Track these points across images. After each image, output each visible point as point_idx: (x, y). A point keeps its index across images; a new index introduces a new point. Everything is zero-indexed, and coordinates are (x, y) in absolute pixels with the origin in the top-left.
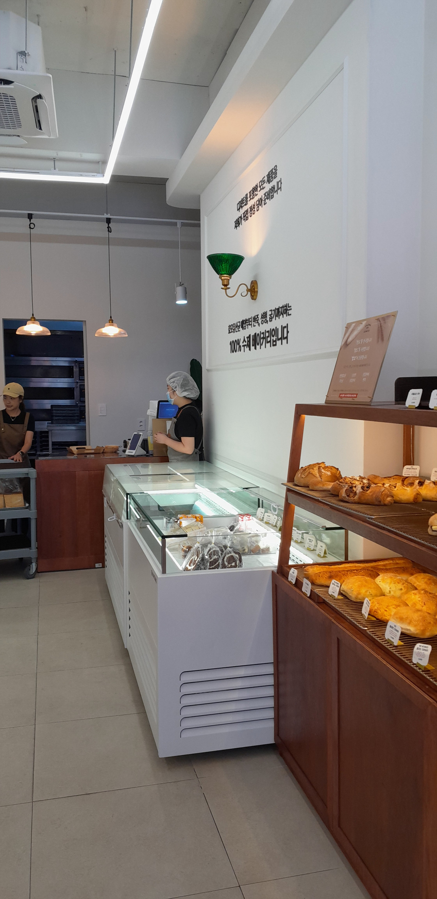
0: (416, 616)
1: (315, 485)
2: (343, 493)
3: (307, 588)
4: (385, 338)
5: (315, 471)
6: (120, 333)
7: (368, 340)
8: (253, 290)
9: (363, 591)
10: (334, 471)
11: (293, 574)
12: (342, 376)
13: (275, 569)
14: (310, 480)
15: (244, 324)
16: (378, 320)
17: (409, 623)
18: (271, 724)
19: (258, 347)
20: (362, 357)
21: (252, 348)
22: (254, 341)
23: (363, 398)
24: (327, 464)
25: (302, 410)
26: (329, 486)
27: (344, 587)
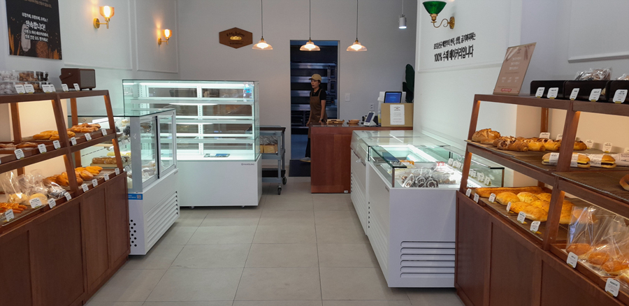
0: (535, 210)
1: (484, 141)
2: (499, 145)
3: (476, 198)
4: (529, 58)
5: (485, 134)
6: (362, 49)
7: (519, 58)
8: (451, 23)
9: (508, 199)
10: (496, 134)
11: (469, 192)
12: (504, 78)
13: (458, 190)
14: (482, 138)
15: (445, 43)
16: (525, 47)
17: (532, 214)
18: (453, 276)
19: (453, 58)
20: (515, 68)
21: (450, 59)
22: (451, 55)
23: (514, 91)
24: (492, 130)
25: (478, 98)
26: (492, 142)
27: (498, 198)
